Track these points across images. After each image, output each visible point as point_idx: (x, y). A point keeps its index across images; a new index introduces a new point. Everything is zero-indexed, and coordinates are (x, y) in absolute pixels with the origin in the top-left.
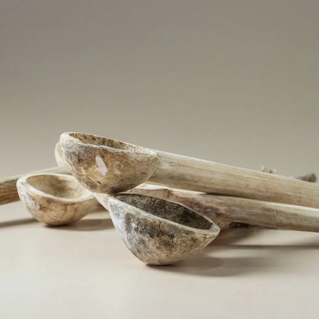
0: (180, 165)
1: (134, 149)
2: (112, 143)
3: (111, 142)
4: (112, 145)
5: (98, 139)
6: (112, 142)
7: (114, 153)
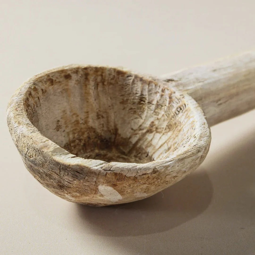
0: (231, 96)
1: (147, 86)
2: (102, 75)
3: (99, 73)
4: (102, 79)
5: (75, 74)
6: (102, 72)
7: (139, 177)
